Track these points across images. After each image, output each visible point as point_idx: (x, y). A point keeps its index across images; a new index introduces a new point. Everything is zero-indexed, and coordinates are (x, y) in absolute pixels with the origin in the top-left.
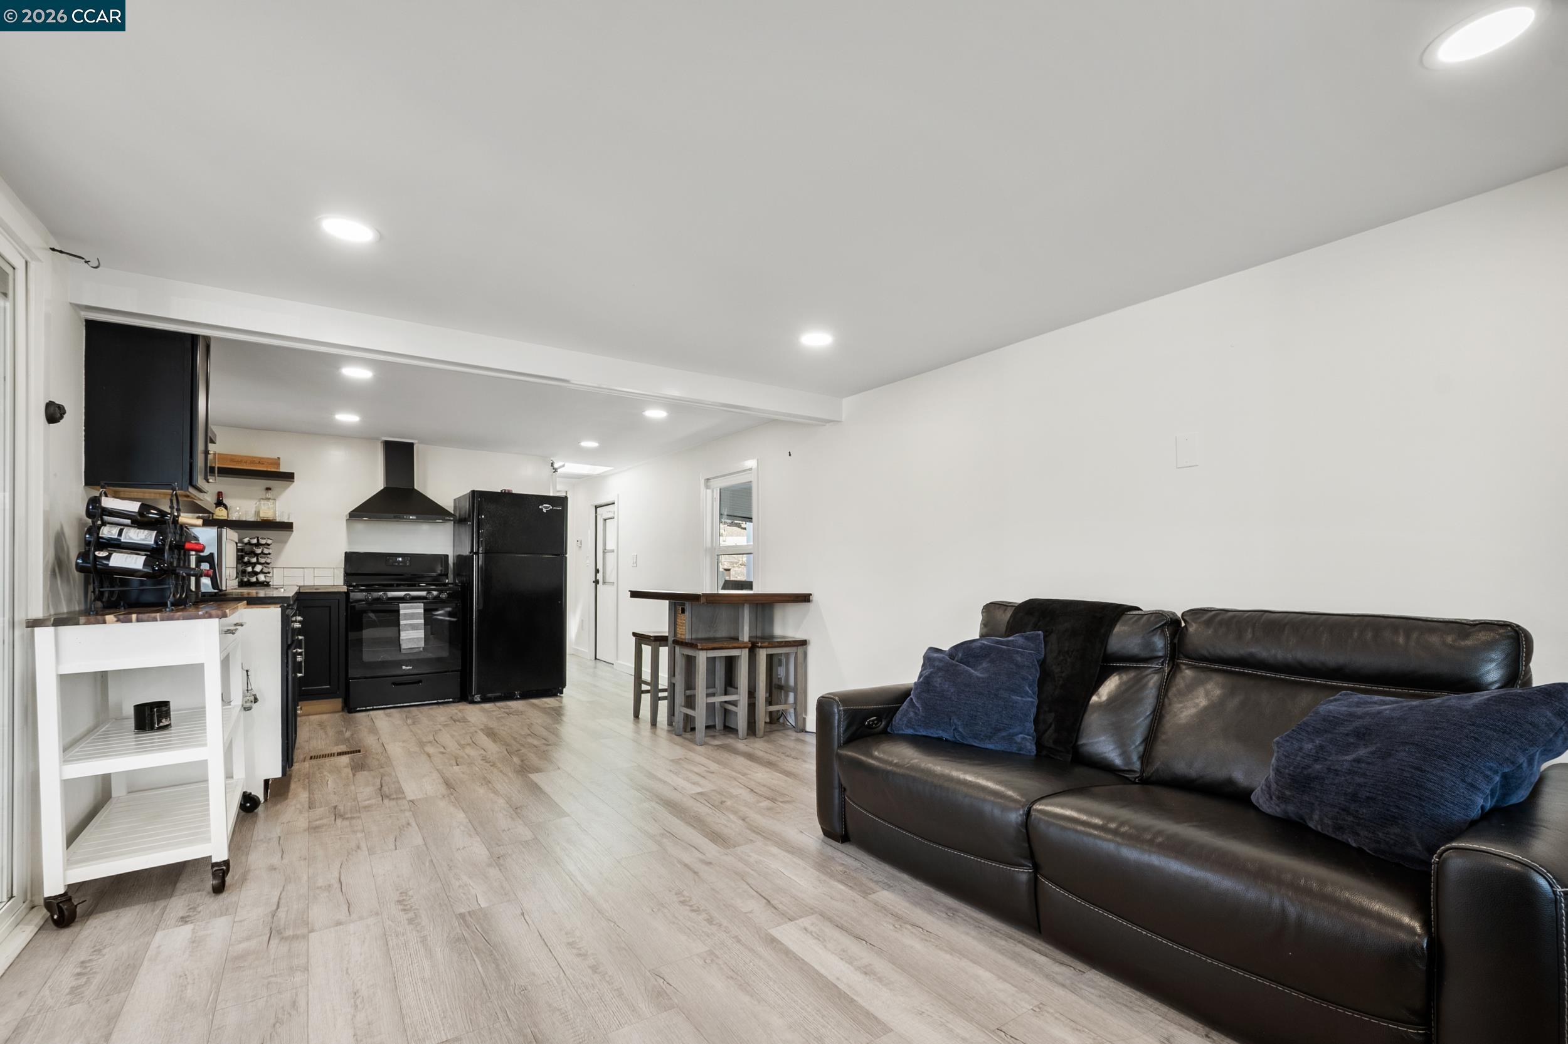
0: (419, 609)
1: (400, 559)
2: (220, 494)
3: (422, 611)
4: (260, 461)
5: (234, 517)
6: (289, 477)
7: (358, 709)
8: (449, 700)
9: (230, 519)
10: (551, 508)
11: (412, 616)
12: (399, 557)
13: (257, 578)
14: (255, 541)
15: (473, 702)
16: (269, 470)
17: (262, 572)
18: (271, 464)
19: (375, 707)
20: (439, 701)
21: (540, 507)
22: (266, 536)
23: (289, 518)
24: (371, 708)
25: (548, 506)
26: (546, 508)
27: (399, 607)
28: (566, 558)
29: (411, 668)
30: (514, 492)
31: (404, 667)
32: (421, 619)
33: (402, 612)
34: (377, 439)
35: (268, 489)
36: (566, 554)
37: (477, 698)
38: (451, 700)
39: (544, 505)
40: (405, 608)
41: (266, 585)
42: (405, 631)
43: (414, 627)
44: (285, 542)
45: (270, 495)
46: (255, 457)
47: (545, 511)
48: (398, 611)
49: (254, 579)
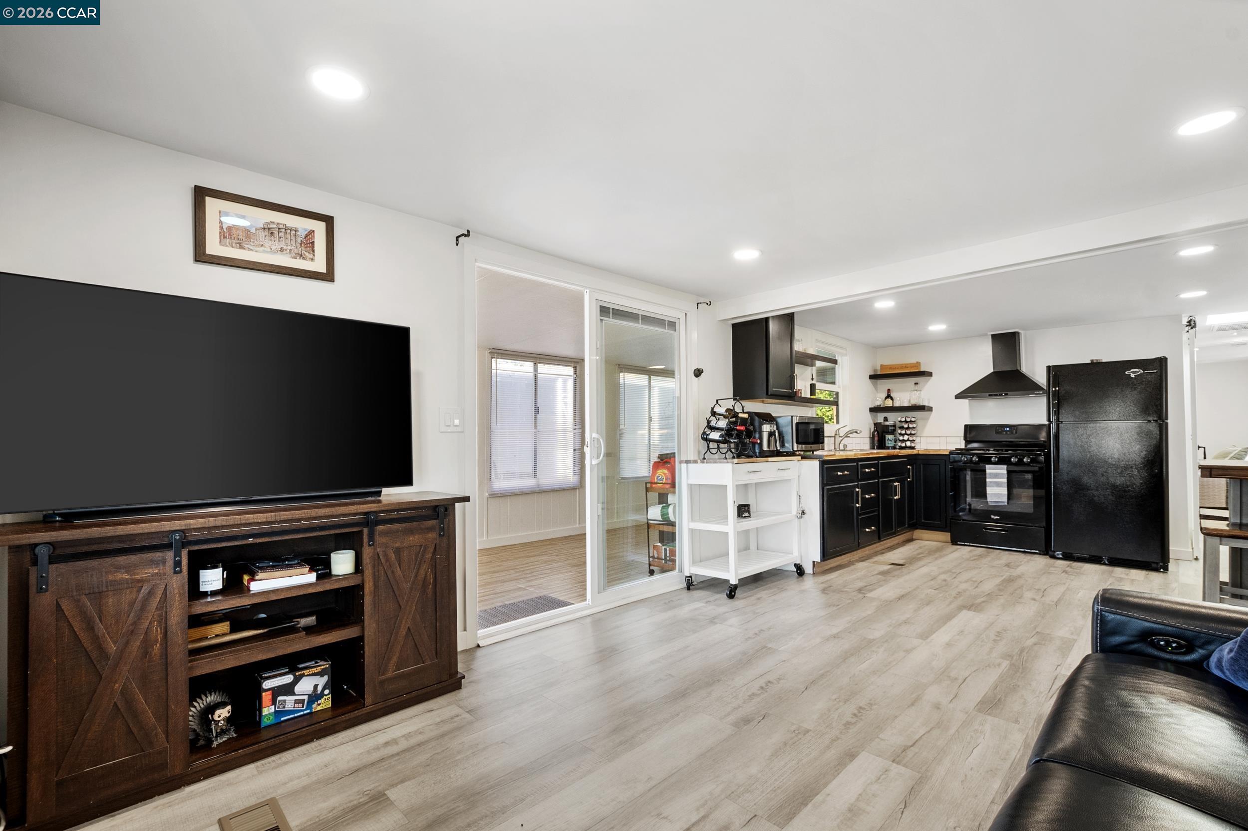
0: (1002, 470)
1: (1008, 429)
2: (889, 390)
3: (1005, 472)
4: (906, 366)
5: (897, 404)
6: (930, 374)
7: (959, 543)
8: (1035, 551)
9: (895, 405)
10: (1142, 372)
11: (996, 476)
12: (1007, 427)
13: (906, 444)
14: (903, 420)
15: (1053, 557)
16: (911, 371)
17: (908, 440)
18: (913, 367)
19: (971, 544)
20: (1026, 550)
21: (1126, 373)
22: (911, 416)
23: (929, 402)
24: (968, 544)
25: (1138, 370)
26: (1133, 372)
27: (985, 467)
28: (1167, 424)
29: (999, 518)
30: (1104, 361)
31: (992, 516)
32: (1004, 478)
33: (988, 471)
34: (986, 335)
35: (916, 384)
36: (1167, 419)
37: (1059, 554)
38: (1037, 551)
39: (1132, 370)
40: (990, 469)
41: (913, 448)
42: (991, 487)
43: (998, 485)
44: (928, 419)
45: (917, 387)
46: (903, 364)
47: (1133, 376)
48: (985, 471)
49: (903, 445)
